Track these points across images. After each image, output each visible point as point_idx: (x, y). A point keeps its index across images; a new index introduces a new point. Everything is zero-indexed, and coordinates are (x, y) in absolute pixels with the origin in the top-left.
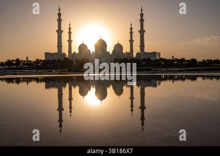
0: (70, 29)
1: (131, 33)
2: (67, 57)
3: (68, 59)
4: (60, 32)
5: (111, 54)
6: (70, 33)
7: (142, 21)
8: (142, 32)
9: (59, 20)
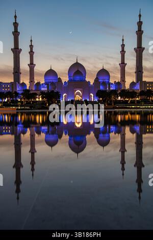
0: (31, 46)
1: (123, 52)
2: (28, 88)
3: (28, 91)
4: (16, 51)
5: (92, 84)
6: (31, 53)
7: (140, 33)
8: (139, 50)
9: (16, 34)
